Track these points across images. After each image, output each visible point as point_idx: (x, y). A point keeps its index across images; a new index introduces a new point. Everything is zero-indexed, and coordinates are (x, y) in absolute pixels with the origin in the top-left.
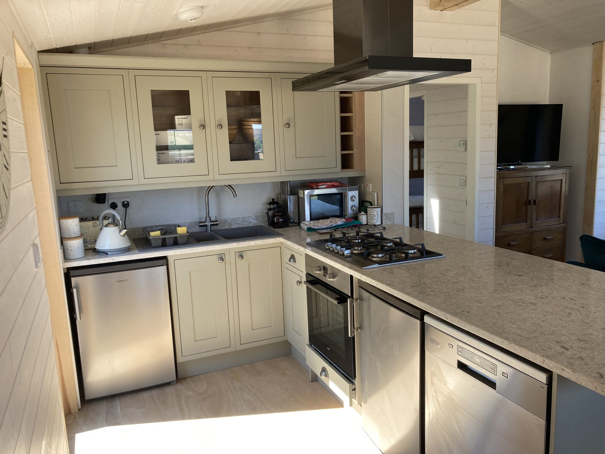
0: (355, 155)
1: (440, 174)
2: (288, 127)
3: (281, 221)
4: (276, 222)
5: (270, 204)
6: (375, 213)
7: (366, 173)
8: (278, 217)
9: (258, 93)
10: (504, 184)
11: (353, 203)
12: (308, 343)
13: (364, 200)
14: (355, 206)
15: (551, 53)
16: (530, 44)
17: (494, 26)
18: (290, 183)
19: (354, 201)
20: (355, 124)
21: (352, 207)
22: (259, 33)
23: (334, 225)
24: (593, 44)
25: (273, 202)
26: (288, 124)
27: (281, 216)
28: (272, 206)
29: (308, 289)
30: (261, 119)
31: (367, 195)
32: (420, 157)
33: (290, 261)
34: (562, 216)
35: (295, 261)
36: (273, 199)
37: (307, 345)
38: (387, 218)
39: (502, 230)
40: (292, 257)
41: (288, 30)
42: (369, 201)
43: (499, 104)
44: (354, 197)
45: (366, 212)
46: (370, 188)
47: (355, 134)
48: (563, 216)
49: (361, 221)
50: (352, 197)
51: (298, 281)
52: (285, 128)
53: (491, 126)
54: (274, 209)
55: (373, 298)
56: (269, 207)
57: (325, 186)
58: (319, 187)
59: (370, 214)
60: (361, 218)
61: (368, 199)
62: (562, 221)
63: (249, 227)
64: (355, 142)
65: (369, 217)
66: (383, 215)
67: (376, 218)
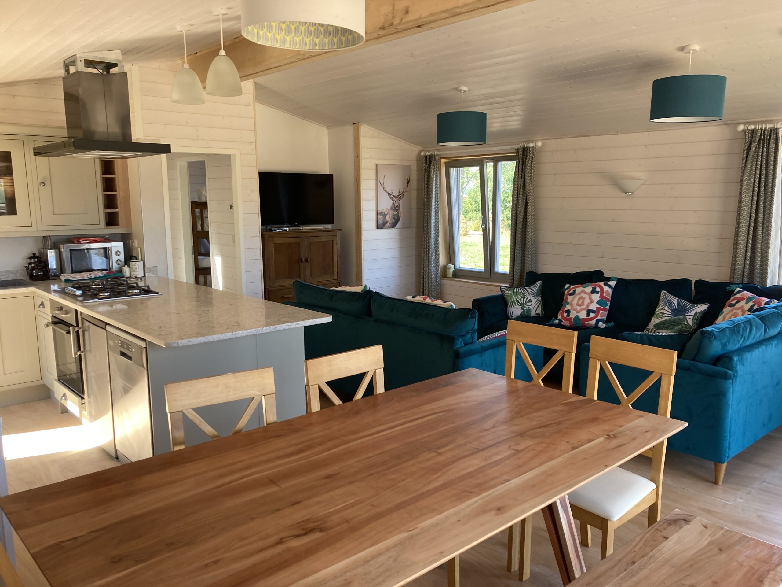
0: (120, 214)
1: (220, 234)
2: (44, 186)
3: (40, 274)
4: (35, 275)
5: (30, 258)
6: (137, 267)
7: (133, 230)
8: (37, 270)
9: (9, 153)
10: (274, 244)
11: (118, 258)
12: (57, 378)
13: (131, 255)
14: (120, 261)
15: (327, 128)
16: (306, 119)
17: (249, 106)
18: (50, 238)
19: (118, 255)
20: (119, 184)
21: (117, 261)
22: (14, 96)
23: (93, 277)
24: (353, 124)
25: (34, 256)
26: (43, 183)
27: (41, 270)
28: (32, 260)
29: (54, 330)
30: (13, 177)
31: (134, 251)
32: (203, 218)
33: (39, 307)
34: (335, 273)
35: (44, 307)
36: (34, 254)
37: (55, 380)
38: (150, 271)
39: (275, 285)
40: (42, 304)
41: (46, 94)
42: (136, 256)
43: (260, 172)
44: (119, 252)
45: (129, 266)
46: (136, 244)
47: (119, 194)
48: (337, 273)
49: (125, 273)
50: (116, 252)
51: (46, 324)
52: (40, 187)
53: (252, 192)
54: (34, 263)
55: (91, 325)
56: (29, 261)
57: (88, 242)
58: (81, 242)
59: (132, 267)
60: (124, 271)
61: (135, 254)
62: (336, 277)
63: (7, 280)
64: (120, 201)
65: (131, 270)
66: (146, 268)
67: (138, 270)
